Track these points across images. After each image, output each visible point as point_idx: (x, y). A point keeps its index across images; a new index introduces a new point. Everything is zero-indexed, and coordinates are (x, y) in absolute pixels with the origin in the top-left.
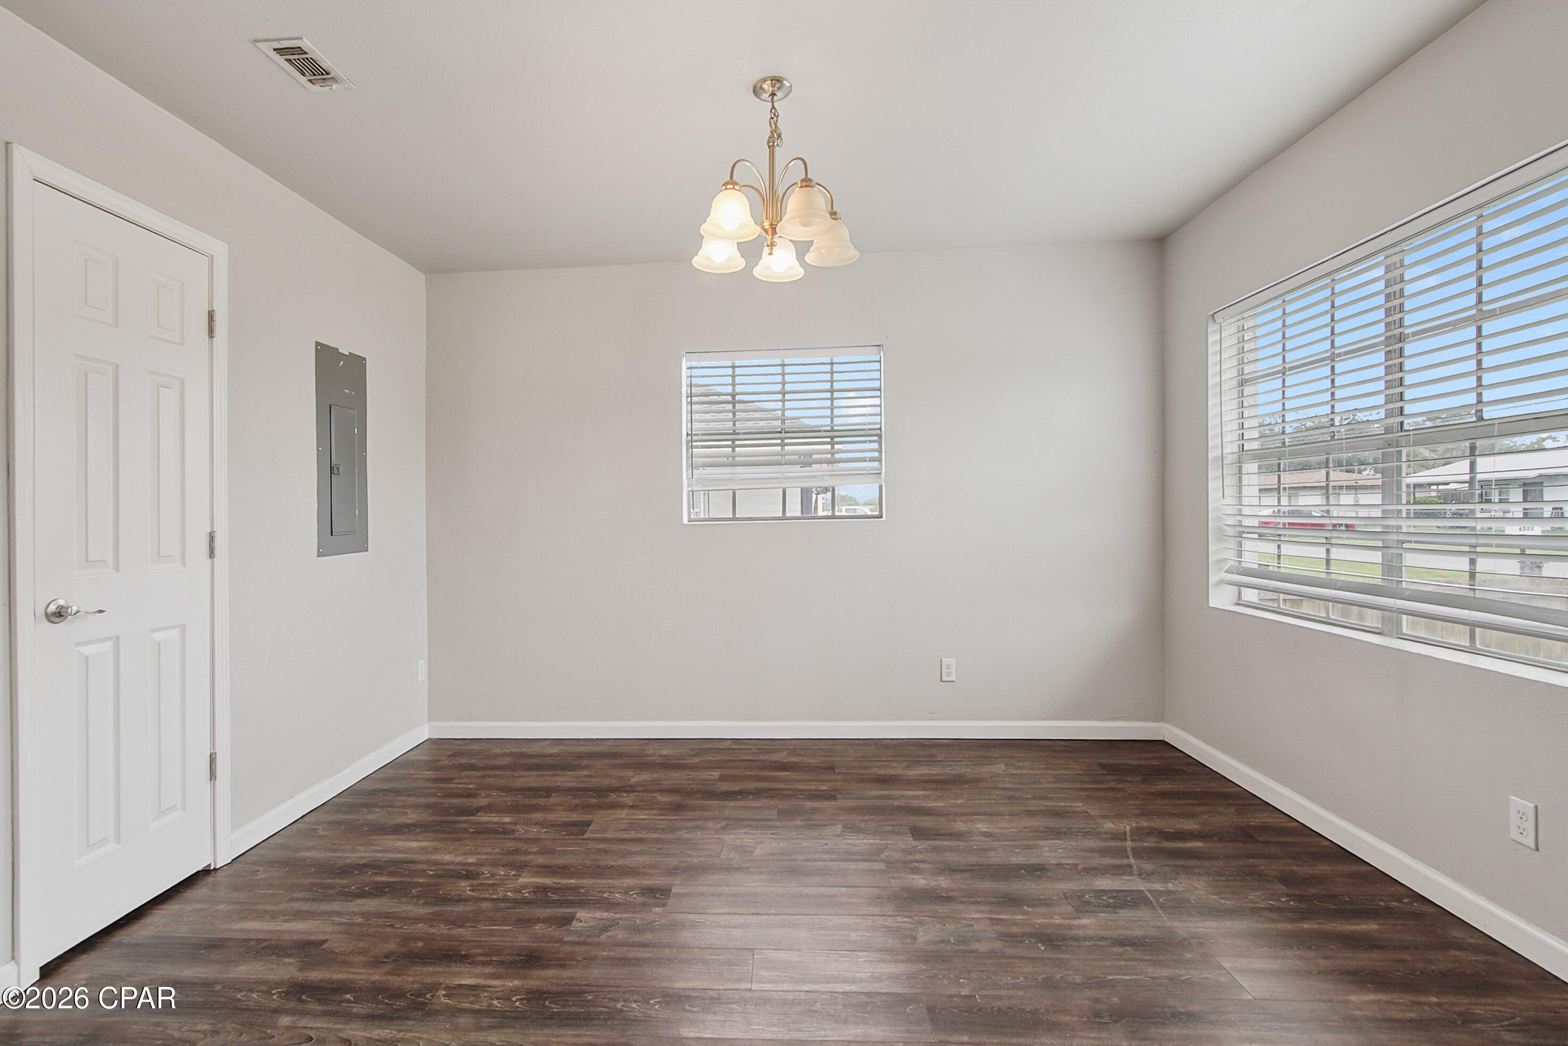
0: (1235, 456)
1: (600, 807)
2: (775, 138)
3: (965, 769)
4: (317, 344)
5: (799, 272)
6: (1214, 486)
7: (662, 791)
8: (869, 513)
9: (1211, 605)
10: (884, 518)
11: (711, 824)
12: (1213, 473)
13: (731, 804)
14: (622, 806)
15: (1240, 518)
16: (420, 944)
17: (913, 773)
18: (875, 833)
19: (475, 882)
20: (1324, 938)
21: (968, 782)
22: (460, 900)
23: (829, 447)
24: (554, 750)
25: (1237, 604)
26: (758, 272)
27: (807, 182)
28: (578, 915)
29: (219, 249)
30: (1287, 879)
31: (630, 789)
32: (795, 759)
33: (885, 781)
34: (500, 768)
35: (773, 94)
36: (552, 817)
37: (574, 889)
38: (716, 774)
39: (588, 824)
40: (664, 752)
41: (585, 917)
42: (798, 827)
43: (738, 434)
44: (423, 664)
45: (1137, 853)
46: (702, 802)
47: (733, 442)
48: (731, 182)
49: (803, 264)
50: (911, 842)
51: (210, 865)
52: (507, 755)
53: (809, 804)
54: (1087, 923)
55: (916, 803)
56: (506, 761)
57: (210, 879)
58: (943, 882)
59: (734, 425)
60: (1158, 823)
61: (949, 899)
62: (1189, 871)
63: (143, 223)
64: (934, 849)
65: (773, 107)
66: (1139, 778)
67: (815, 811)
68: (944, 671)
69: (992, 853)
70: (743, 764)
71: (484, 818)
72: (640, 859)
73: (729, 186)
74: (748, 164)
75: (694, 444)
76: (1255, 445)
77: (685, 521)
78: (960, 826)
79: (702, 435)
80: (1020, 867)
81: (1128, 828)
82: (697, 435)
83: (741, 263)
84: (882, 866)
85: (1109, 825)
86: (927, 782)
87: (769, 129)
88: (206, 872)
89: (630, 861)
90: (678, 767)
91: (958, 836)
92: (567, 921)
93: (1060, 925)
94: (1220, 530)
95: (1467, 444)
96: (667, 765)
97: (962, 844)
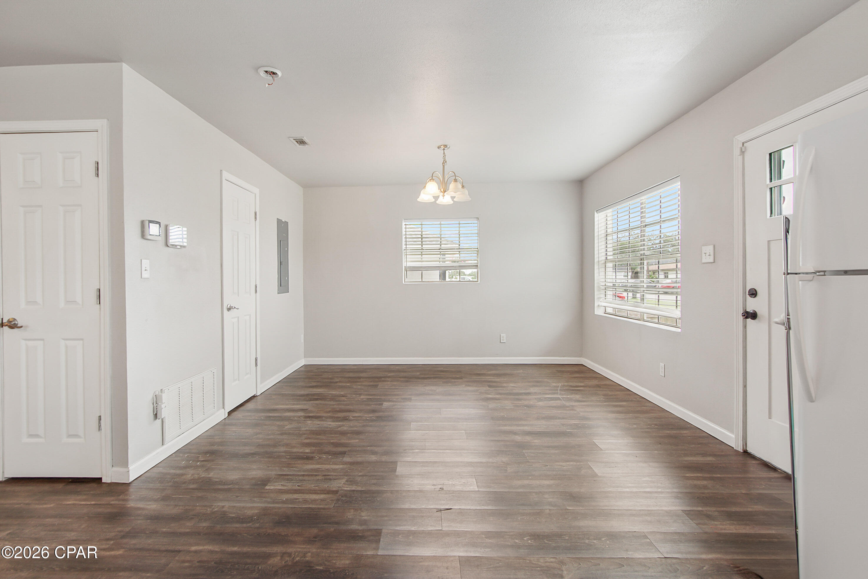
0: (604, 261)
1: (380, 381)
2: (444, 162)
3: (508, 372)
4: (278, 219)
5: (452, 202)
6: (596, 271)
7: (400, 377)
8: (471, 280)
9: (595, 313)
10: (479, 282)
11: (420, 385)
12: (596, 267)
13: (426, 380)
14: (388, 381)
15: (605, 283)
16: (338, 409)
17: (489, 372)
18: (476, 387)
19: (347, 398)
20: (608, 405)
21: (509, 375)
22: (344, 401)
23: (458, 255)
24: (355, 367)
25: (605, 313)
26: (437, 202)
27: (456, 180)
28: (384, 403)
29: (257, 191)
30: (604, 395)
31: (389, 377)
32: (446, 369)
33: (479, 375)
34: (338, 372)
35: (444, 149)
36: (364, 384)
37: (380, 399)
38: (418, 373)
39: (378, 385)
40: (397, 368)
41: (386, 404)
42: (450, 386)
43: (424, 250)
44: (302, 336)
45: (560, 390)
46: (416, 380)
47: (422, 253)
48: (432, 179)
49: (453, 200)
50: (488, 388)
51: (255, 394)
52: (339, 369)
53: (453, 380)
54: (541, 403)
55: (490, 380)
56: (339, 370)
57: (256, 398)
58: (498, 396)
59: (422, 246)
60: (571, 384)
61: (499, 399)
62: (577, 394)
63: (232, 181)
64: (495, 390)
65: (444, 153)
66: (569, 374)
67: (455, 382)
68: (501, 339)
69: (514, 391)
70: (427, 371)
71: (338, 384)
72: (399, 393)
73: (432, 181)
74: (437, 172)
75: (407, 253)
76: (611, 257)
77: (404, 283)
78: (505, 385)
79: (410, 250)
80: (523, 393)
81: (560, 385)
82: (408, 250)
83: (434, 200)
84: (478, 393)
85: (555, 384)
86: (495, 375)
87: (443, 160)
88: (254, 396)
89: (395, 393)
90: (405, 372)
91: (504, 387)
92: (382, 404)
93: (532, 404)
94: (599, 287)
95: (657, 260)
96: (399, 371)
97: (505, 389)
